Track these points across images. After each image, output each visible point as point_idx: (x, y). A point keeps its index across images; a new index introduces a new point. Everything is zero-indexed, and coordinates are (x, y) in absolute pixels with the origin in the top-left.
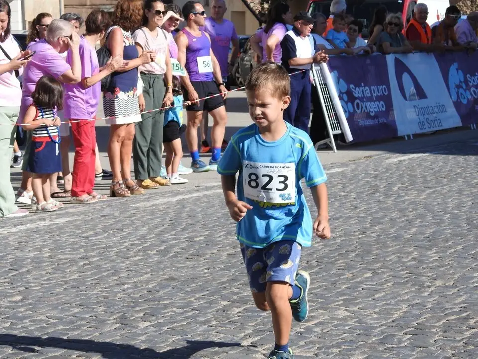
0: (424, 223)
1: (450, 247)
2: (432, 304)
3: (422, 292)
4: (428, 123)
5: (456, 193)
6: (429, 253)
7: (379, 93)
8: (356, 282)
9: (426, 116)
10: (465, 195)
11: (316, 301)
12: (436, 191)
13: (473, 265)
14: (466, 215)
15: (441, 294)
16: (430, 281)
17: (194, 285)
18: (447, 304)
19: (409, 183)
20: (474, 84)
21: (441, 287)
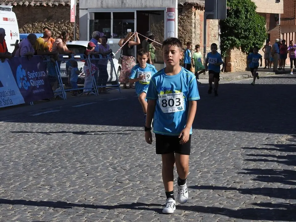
1: (12, 184)
4: (4, 102)
5: (18, 148)
9: (3, 98)
10: (23, 149)
12: (6, 147)
13: (25, 195)
14: (23, 162)
15: (4, 215)
20: (32, 77)
21: (5, 210)
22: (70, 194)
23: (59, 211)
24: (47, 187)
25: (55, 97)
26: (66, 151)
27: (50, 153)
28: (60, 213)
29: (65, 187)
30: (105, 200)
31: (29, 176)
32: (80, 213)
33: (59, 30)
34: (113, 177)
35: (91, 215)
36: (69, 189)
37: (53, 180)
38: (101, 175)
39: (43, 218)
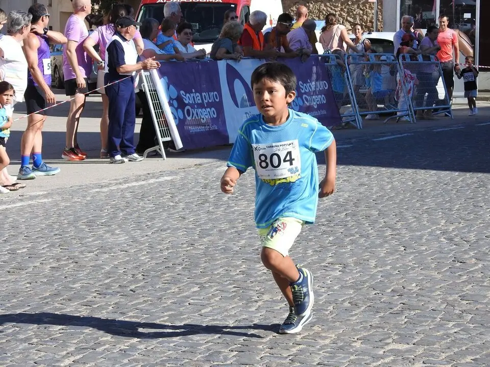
0: (253, 235)
2: (259, 319)
3: (250, 307)
6: (258, 266)
7: (210, 99)
8: (183, 297)
11: (142, 317)
15: (269, 310)
16: (258, 295)
17: (15, 300)
18: (275, 319)
19: (239, 192)
20: (306, 91)
21: (269, 301)
22: (378, 279)
23: (360, 305)
24: (337, 266)
25: (343, 124)
26: (366, 210)
27: (340, 213)
28: (362, 308)
29: (368, 266)
30: (438, 289)
31: (306, 248)
32: (395, 309)
33: (349, 15)
34: (449, 253)
35: (414, 313)
36: (375, 271)
37: (347, 255)
38: (428, 249)
39: (333, 316)
